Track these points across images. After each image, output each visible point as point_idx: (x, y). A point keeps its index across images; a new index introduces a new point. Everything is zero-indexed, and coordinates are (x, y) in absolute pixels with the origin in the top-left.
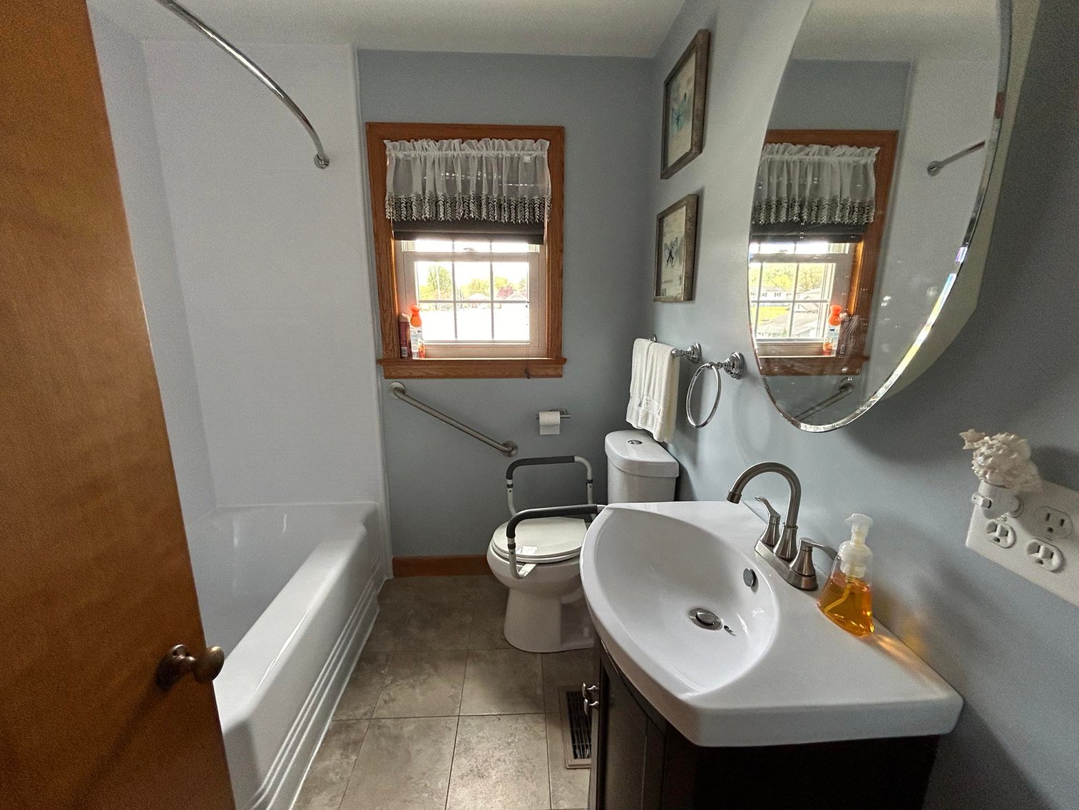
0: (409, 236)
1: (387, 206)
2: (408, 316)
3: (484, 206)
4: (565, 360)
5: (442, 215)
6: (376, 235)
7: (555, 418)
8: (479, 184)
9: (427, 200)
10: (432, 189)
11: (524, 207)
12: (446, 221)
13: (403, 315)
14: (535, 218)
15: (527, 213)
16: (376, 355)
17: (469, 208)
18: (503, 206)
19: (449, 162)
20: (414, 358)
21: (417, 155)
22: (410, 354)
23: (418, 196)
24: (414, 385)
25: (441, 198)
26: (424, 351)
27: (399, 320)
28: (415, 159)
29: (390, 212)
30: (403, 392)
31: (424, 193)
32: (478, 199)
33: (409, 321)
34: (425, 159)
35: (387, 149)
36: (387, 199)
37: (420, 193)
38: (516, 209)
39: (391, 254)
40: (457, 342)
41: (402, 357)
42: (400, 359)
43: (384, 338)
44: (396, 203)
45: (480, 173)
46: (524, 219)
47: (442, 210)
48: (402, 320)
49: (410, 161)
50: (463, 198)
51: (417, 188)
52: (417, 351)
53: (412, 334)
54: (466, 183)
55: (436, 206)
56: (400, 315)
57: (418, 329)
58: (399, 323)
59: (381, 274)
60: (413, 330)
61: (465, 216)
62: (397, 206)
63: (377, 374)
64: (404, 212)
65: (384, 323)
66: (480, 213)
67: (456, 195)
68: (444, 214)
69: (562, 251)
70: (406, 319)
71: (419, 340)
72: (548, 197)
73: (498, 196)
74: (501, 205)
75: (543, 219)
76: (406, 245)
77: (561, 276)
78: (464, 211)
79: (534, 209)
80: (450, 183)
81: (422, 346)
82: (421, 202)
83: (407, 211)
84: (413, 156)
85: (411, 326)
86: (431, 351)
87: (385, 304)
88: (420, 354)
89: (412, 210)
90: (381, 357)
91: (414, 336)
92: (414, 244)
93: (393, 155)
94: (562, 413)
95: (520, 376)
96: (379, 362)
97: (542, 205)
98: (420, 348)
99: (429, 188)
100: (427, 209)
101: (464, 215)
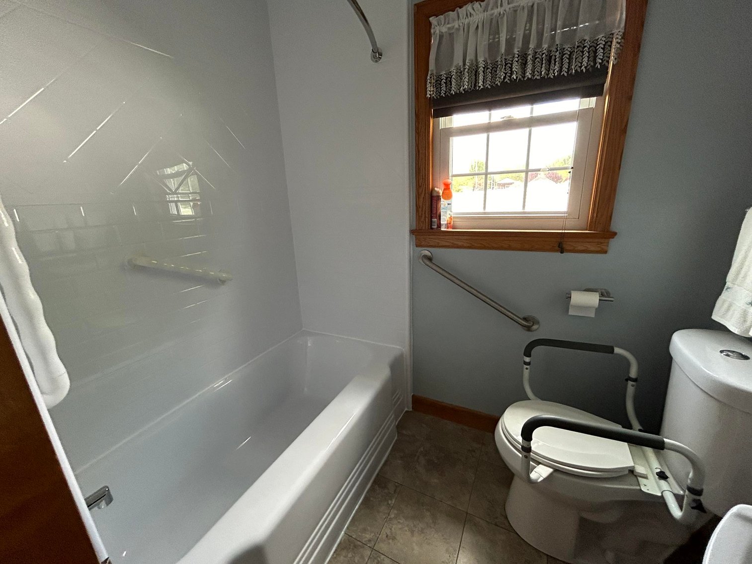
0: (447, 112)
1: (428, 85)
2: (440, 190)
3: (530, 63)
4: (615, 234)
5: (481, 83)
6: (417, 116)
7: (593, 299)
8: (526, 39)
9: (466, 70)
10: (473, 57)
11: (583, 52)
12: (485, 90)
13: (436, 189)
14: (595, 63)
15: (586, 59)
16: (411, 226)
17: (511, 70)
18: (553, 57)
19: (494, 22)
20: (442, 229)
21: (461, 24)
22: (439, 225)
23: (458, 68)
24: (439, 253)
25: (481, 65)
26: (452, 223)
27: (431, 194)
28: (458, 30)
29: (430, 91)
30: (430, 259)
31: (464, 64)
32: (523, 57)
33: (441, 195)
34: (469, 28)
35: (433, 27)
36: (429, 78)
37: (461, 64)
38: (570, 58)
39: (429, 132)
40: (485, 213)
41: (432, 228)
42: (431, 231)
43: (417, 211)
44: (436, 81)
45: (528, 25)
46: (581, 67)
47: (481, 77)
48: (435, 194)
49: (453, 33)
50: (505, 59)
51: (458, 60)
52: (446, 222)
53: (442, 206)
54: (510, 43)
55: (476, 75)
56: (433, 189)
57: (448, 202)
58: (432, 197)
59: (419, 152)
60: (443, 202)
61: (506, 80)
62: (438, 84)
63: (410, 243)
64: (444, 88)
65: (419, 198)
66: (524, 72)
67: (499, 59)
68: (483, 82)
69: (630, 98)
70: (438, 192)
71: (449, 212)
72: (618, 33)
73: (549, 47)
74: (551, 57)
75: (608, 62)
76: (444, 122)
77: (624, 131)
78: (506, 74)
79: (595, 52)
80: (493, 47)
81: (451, 218)
82: (460, 74)
83: (446, 87)
84: (457, 26)
85: (442, 200)
86: (459, 223)
87: (421, 181)
88: (448, 226)
89: (451, 85)
90: (414, 227)
91: (443, 208)
92: (451, 120)
93: (438, 32)
94: (602, 295)
95: (552, 250)
96: (412, 232)
97: (608, 44)
98: (449, 219)
99: (470, 56)
100: (466, 80)
101: (505, 78)
